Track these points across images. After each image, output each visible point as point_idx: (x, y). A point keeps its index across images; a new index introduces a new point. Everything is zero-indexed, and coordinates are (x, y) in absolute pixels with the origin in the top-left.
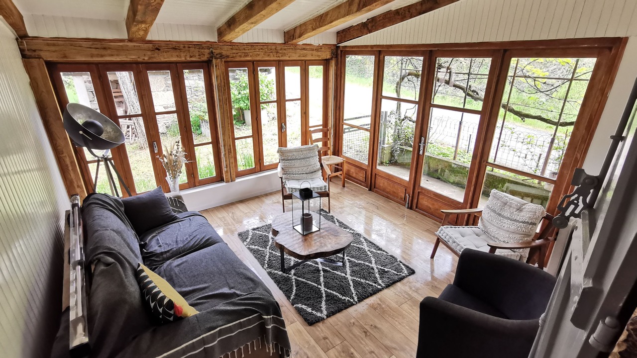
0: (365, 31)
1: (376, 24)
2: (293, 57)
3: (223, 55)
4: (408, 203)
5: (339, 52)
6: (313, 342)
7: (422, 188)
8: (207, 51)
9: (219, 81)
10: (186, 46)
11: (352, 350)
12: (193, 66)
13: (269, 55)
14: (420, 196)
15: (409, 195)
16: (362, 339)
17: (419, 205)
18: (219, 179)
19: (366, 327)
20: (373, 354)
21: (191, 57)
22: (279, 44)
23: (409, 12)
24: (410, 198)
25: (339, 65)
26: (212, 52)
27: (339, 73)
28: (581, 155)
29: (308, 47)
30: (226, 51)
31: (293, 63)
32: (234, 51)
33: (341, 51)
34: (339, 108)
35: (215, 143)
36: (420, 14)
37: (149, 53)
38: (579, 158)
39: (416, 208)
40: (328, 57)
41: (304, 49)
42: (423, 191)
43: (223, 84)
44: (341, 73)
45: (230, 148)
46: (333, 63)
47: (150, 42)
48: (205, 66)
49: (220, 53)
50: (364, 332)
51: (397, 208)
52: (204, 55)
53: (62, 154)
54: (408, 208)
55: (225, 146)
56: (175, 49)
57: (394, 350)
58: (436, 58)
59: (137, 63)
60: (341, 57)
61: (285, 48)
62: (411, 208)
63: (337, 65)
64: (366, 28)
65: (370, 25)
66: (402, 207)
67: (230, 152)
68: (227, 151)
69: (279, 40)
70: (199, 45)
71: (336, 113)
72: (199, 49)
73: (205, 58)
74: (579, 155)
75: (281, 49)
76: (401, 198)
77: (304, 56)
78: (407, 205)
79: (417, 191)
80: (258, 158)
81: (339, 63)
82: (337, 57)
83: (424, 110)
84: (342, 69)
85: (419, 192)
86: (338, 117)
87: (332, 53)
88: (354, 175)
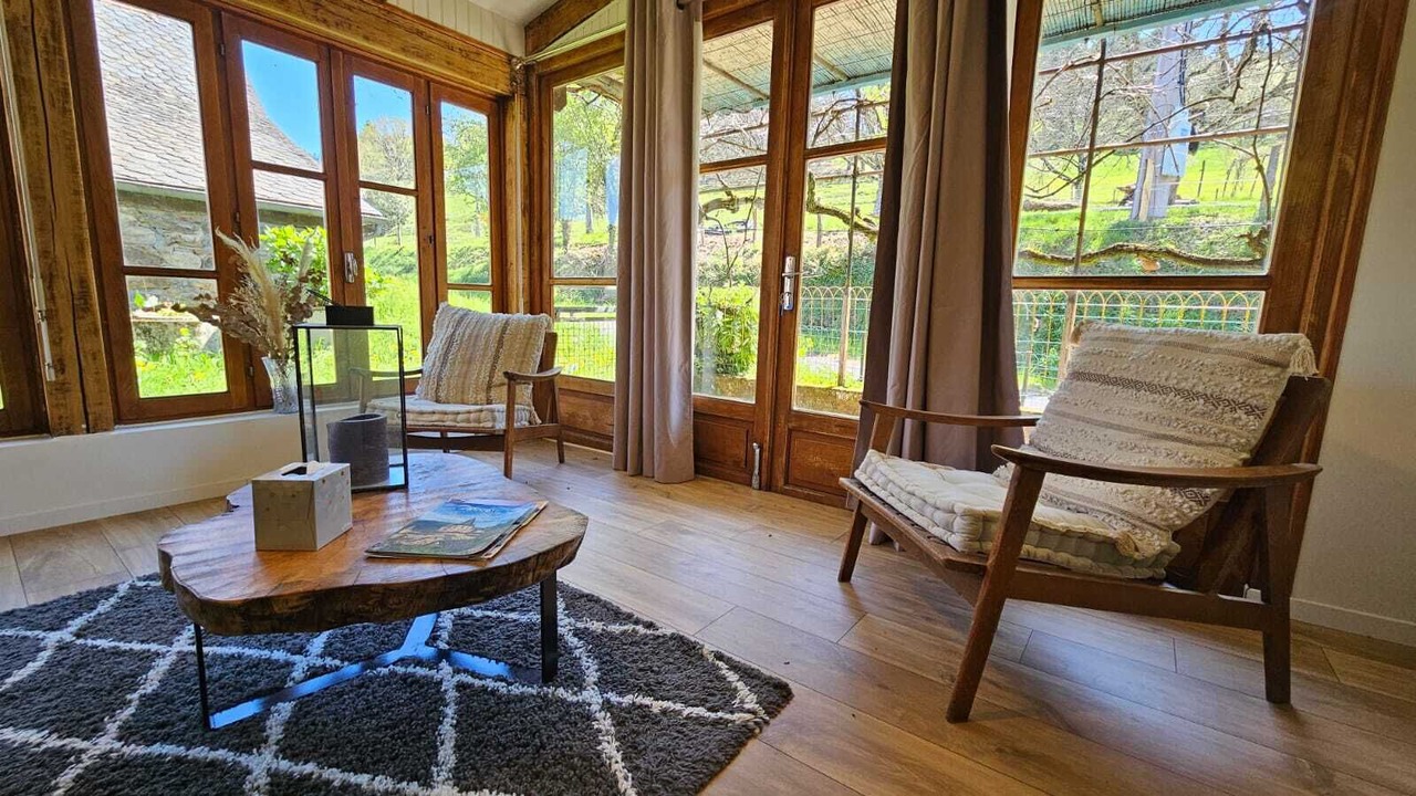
4: (760, 473)
5: (534, 81)
7: (801, 416)
14: (796, 444)
15: (761, 447)
17: (796, 473)
24: (766, 454)
25: (536, 118)
27: (535, 139)
28: (1357, 162)
29: (435, 34)
31: (384, 73)
33: (540, 77)
34: (540, 239)
38: (1351, 171)
39: (786, 483)
40: (502, 88)
41: (420, 33)
42: (805, 423)
44: (540, 139)
46: (517, 108)
51: (728, 491)
54: (760, 489)
60: (539, 93)
62: (767, 486)
63: (528, 117)
66: (742, 489)
68: (65, 306)
71: (531, 255)
74: (1350, 161)
76: (737, 463)
77: (420, 57)
78: (755, 482)
79: (783, 428)
80: (244, 358)
81: (536, 111)
82: (527, 96)
83: (787, 172)
84: (545, 127)
85: (790, 431)
86: (536, 266)
87: (513, 79)
88: (590, 425)
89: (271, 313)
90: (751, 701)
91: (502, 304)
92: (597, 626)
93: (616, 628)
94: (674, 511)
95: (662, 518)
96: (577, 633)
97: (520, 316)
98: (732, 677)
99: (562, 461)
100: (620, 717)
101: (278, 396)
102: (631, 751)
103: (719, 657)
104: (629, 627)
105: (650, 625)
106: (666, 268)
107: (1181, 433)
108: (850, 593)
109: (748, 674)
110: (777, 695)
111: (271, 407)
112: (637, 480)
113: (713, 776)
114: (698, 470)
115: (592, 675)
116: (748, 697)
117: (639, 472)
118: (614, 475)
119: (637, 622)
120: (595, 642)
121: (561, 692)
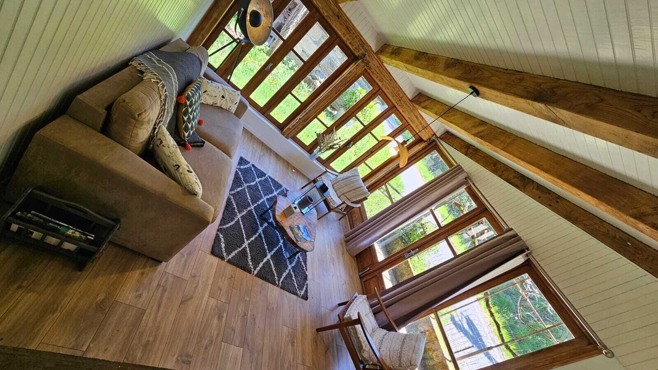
0: (464, 150)
1: (475, 155)
2: (405, 114)
3: (368, 64)
4: (363, 273)
5: (434, 143)
6: (210, 282)
7: (381, 276)
8: (362, 51)
9: (348, 76)
10: (356, 34)
11: (225, 315)
12: (345, 49)
13: (393, 96)
14: (374, 279)
15: (369, 270)
16: (238, 316)
17: (367, 283)
18: (281, 127)
19: (250, 312)
20: (233, 332)
21: (350, 43)
22: (407, 97)
23: (503, 172)
24: (367, 272)
25: (424, 151)
26: (365, 55)
27: (419, 154)
29: (420, 119)
30: (373, 63)
31: (401, 117)
32: (378, 70)
33: (436, 144)
34: (394, 173)
35: (304, 106)
36: (507, 181)
37: (331, 13)
39: (364, 282)
40: (425, 139)
41: (417, 117)
42: (380, 278)
43: (348, 80)
44: (420, 156)
45: (308, 119)
46: (423, 145)
47: (339, 8)
48: (352, 58)
49: (368, 61)
50: (245, 314)
51: (354, 268)
52: (359, 51)
53: (217, 8)
54: (359, 276)
55: (306, 114)
56: (347, 28)
57: (246, 346)
58: (484, 216)
59: (318, 10)
60: (432, 147)
61: (408, 103)
62: (361, 278)
63: (423, 149)
64: (466, 150)
65: (471, 151)
66: (357, 271)
67: (304, 121)
68: (304, 119)
69: (410, 94)
70: (363, 43)
71: (389, 173)
72: (361, 45)
73: (357, 54)
75: (404, 102)
76: (363, 265)
77: (411, 121)
78: (361, 273)
79: (376, 273)
80: (315, 144)
81: (426, 149)
82: (429, 144)
83: (439, 236)
84: (423, 155)
85: (376, 275)
86: (386, 177)
87: (429, 139)
88: (354, 219)
89: (327, 144)
90: (302, 293)
91: (365, 179)
92: (301, 260)
93: (303, 263)
94: (338, 258)
95: (334, 256)
96: (298, 257)
97: (364, 186)
98: (305, 289)
99: (339, 220)
100: (289, 273)
101: (313, 154)
102: (286, 278)
103: (307, 285)
104: (304, 266)
105: (306, 269)
106: (396, 219)
107: (391, 354)
108: (336, 307)
109: (306, 291)
110: (305, 297)
111: (311, 154)
112: (344, 243)
113: (288, 291)
114: (356, 256)
115: (293, 265)
116: (302, 292)
117: (347, 242)
118: (343, 236)
119: (306, 267)
120: (299, 261)
121: (288, 262)
